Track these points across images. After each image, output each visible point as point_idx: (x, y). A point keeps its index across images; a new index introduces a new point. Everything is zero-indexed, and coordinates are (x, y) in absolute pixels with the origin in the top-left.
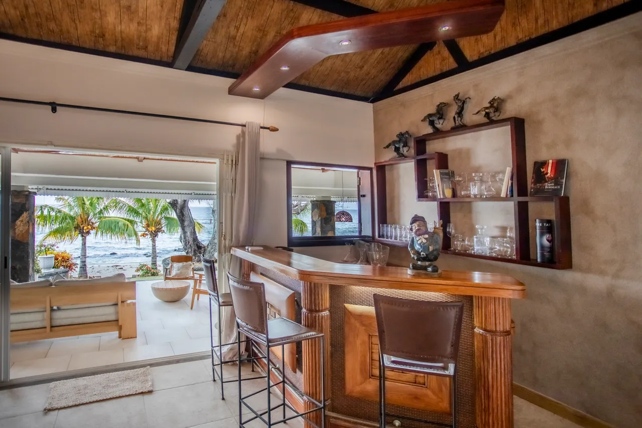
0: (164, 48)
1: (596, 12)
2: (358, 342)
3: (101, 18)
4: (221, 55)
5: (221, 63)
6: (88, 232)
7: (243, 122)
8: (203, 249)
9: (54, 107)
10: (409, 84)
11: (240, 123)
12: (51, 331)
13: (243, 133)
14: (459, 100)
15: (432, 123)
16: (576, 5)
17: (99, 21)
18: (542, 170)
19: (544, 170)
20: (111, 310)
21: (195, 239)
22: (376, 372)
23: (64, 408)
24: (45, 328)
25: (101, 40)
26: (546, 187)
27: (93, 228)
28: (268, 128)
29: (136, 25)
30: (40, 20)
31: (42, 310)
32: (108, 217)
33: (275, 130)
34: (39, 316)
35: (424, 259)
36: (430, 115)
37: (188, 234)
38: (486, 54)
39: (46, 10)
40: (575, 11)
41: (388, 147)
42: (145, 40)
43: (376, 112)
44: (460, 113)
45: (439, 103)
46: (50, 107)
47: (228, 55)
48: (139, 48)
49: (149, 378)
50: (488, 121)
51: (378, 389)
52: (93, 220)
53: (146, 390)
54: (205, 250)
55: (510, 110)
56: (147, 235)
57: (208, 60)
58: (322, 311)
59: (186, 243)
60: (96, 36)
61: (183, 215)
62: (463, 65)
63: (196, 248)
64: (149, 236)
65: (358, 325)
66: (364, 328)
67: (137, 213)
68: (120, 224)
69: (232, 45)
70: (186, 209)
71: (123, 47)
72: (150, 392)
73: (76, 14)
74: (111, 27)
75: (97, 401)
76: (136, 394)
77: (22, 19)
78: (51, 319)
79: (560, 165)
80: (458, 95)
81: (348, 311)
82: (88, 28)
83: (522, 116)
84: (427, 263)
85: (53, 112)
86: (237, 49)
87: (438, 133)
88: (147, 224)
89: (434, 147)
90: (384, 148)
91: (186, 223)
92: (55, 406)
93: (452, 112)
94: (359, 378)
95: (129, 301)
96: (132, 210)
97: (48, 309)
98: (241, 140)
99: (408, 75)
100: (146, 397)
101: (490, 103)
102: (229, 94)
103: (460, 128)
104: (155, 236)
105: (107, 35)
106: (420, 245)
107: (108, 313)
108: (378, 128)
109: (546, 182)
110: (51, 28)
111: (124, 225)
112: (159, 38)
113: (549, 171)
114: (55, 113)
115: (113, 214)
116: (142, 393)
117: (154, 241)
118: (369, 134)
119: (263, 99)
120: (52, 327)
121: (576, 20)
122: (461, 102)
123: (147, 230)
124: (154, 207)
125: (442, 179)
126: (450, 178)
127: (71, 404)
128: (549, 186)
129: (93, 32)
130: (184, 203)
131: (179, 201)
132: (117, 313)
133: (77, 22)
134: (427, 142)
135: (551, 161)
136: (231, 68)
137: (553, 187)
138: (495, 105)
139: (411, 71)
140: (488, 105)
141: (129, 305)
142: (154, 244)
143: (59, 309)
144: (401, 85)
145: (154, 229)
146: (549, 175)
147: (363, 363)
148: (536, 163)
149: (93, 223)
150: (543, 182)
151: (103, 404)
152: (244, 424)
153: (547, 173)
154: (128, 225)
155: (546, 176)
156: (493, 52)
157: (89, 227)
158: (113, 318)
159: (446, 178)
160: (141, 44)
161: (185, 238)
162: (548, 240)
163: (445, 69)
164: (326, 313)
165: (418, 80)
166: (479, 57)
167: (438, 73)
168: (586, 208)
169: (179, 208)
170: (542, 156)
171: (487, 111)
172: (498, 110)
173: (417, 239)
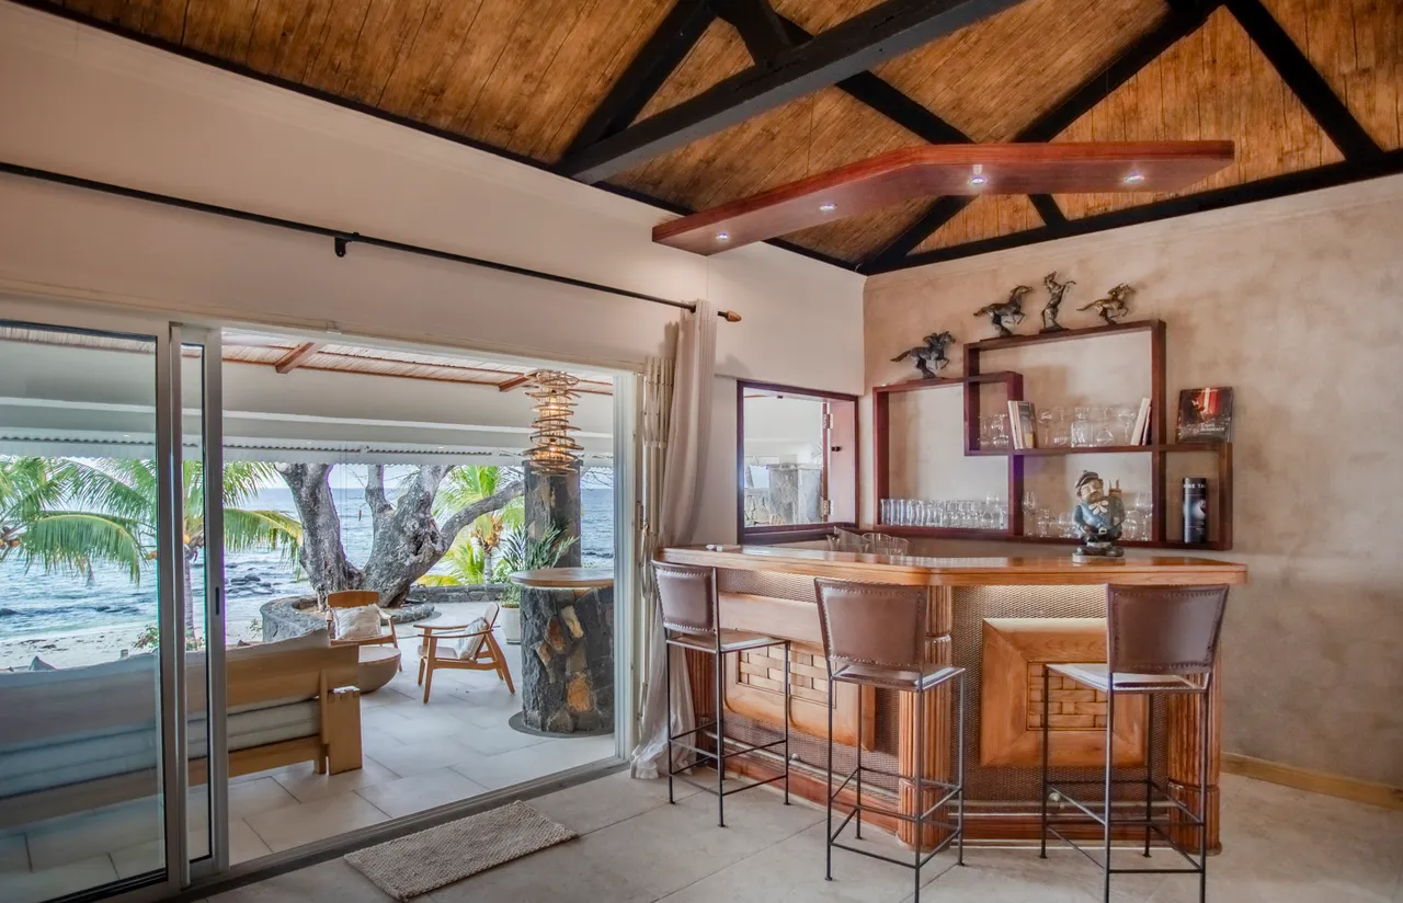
0: (549, 133)
1: (1280, 172)
2: (1010, 676)
8: (356, 579)
9: (342, 241)
10: (943, 245)
14: (1055, 284)
15: (997, 320)
16: (1252, 155)
17: (449, 61)
18: (1194, 403)
19: (1197, 403)
21: (340, 557)
22: (1036, 720)
25: (431, 99)
26: (1202, 429)
28: (726, 315)
29: (520, 78)
30: (322, 42)
33: (736, 319)
35: (1103, 538)
36: (997, 307)
37: (324, 546)
38: (1098, 211)
40: (1249, 165)
41: (901, 358)
42: (522, 111)
43: (868, 289)
44: (1054, 307)
45: (1015, 287)
46: (332, 240)
48: (498, 127)
50: (1106, 323)
51: (1042, 747)
54: (361, 581)
55: (1142, 307)
58: (943, 634)
59: (318, 566)
60: (424, 92)
61: (316, 501)
62: (1056, 227)
63: (342, 577)
65: (1010, 648)
66: (1019, 653)
68: (95, 529)
70: (324, 487)
74: (468, 75)
77: (284, 34)
79: (1224, 396)
80: (1053, 275)
81: (995, 630)
82: (417, 72)
83: (1163, 318)
84: (1105, 545)
85: (339, 255)
87: (1009, 339)
89: (995, 361)
90: (893, 360)
91: (321, 521)
94: (1009, 733)
96: (121, 494)
98: (681, 335)
99: (941, 229)
101: (1110, 292)
102: (653, 241)
103: (1057, 332)
105: (449, 92)
106: (1097, 516)
108: (872, 323)
109: (1202, 421)
110: (337, 62)
111: (108, 531)
112: (550, 112)
113: (1206, 405)
114: (342, 256)
118: (852, 332)
119: (706, 255)
121: (1250, 180)
122: (1057, 288)
125: (1019, 417)
126: (1028, 416)
128: (1205, 427)
129: (423, 81)
130: (323, 474)
131: (311, 467)
134: (981, 353)
135: (1208, 391)
137: (1214, 430)
138: (1121, 297)
139: (947, 223)
140: (1108, 296)
141: (345, 697)
144: (924, 246)
146: (1205, 410)
147: (1017, 709)
148: (1183, 393)
150: (1197, 421)
153: (1202, 409)
154: (117, 532)
155: (1201, 412)
156: (1111, 209)
159: (1024, 415)
160: (508, 118)
161: (316, 554)
162: (1202, 509)
163: (1020, 227)
164: (947, 638)
165: (961, 241)
166: (1086, 214)
167: (1004, 232)
168: (1257, 459)
169: (308, 481)
170: (1193, 382)
171: (1106, 306)
172: (1122, 305)
173: (1091, 507)
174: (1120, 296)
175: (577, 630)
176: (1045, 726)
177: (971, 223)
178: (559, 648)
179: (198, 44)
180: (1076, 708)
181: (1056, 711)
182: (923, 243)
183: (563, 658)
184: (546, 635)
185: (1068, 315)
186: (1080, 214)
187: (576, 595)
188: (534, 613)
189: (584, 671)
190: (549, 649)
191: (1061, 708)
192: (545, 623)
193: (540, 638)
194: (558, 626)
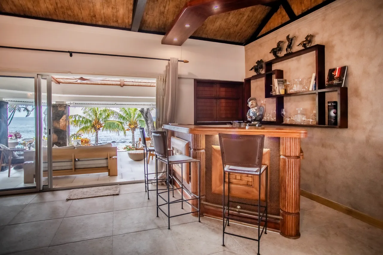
0: (127, 21)
3: (93, 7)
4: (157, 23)
5: (158, 27)
6: (99, 128)
7: (169, 58)
9: (71, 53)
10: (265, 32)
11: (167, 59)
12: (75, 171)
13: (169, 64)
14: (289, 39)
15: (275, 54)
17: (92, 8)
18: (333, 73)
19: (334, 73)
20: (105, 161)
23: (76, 199)
24: (72, 169)
25: (94, 18)
26: (334, 83)
27: (101, 127)
28: (183, 61)
29: (111, 9)
30: (63, 10)
31: (70, 161)
32: (109, 121)
33: (187, 62)
34: (69, 164)
35: (255, 120)
36: (273, 49)
37: (150, 127)
38: (306, 11)
39: (66, 4)
41: (251, 69)
42: (117, 17)
43: (246, 51)
44: (289, 46)
46: (69, 54)
47: (161, 22)
48: (114, 22)
49: (118, 189)
52: (102, 123)
53: (116, 194)
55: (317, 41)
56: (129, 130)
57: (151, 26)
58: (201, 150)
59: (149, 132)
60: (91, 17)
61: (147, 117)
64: (131, 130)
67: (124, 118)
68: (115, 124)
69: (162, 17)
70: (149, 114)
71: (105, 21)
72: (118, 195)
73: (81, 6)
74: (98, 11)
75: (91, 197)
76: (110, 195)
77: (55, 10)
78: (75, 165)
79: (342, 69)
80: (288, 36)
81: (214, 149)
82: (87, 12)
83: (323, 44)
84: (256, 123)
86: (165, 19)
87: (278, 59)
88: (129, 124)
89: (276, 67)
90: (250, 70)
91: (149, 122)
92: (72, 198)
95: (114, 157)
96: (121, 117)
97: (73, 160)
98: (168, 68)
99: (264, 28)
100: (115, 196)
101: (306, 38)
102: (162, 44)
103: (289, 55)
104: (134, 131)
105: (97, 16)
106: (252, 113)
107: (103, 163)
108: (247, 60)
109: (334, 80)
110: (69, 14)
111: (117, 124)
112: (123, 15)
113: (337, 74)
114: (71, 57)
115: (112, 119)
116: (114, 195)
117: (133, 133)
119: (180, 46)
120: (75, 169)
123: (130, 127)
124: (133, 115)
125: (278, 84)
126: (283, 84)
127: (79, 198)
128: (335, 82)
129: (90, 14)
130: (148, 111)
131: (145, 110)
132: (107, 163)
133: (82, 10)
134: (272, 65)
135: (338, 68)
136: (163, 30)
137: (338, 83)
139: (265, 26)
140: (305, 40)
141: (113, 159)
142: (133, 135)
143: (79, 160)
144: (260, 35)
145: (133, 126)
148: (330, 70)
149: (101, 124)
150: (333, 80)
151: (94, 198)
152: (159, 206)
153: (335, 75)
154: (119, 125)
155: (335, 77)
156: (309, 9)
157: (99, 126)
158: (105, 165)
159: (281, 83)
160: (115, 19)
161: (148, 130)
162: (334, 113)
163: (284, 22)
164: (203, 151)
165: (269, 30)
166: (302, 13)
168: (357, 93)
169: (145, 113)
171: (305, 43)
172: (310, 42)
173: (251, 110)
174: (309, 38)
176: (229, 183)
177: (271, 24)
179: (41, 16)
180: (241, 178)
181: (235, 178)
182: (260, 33)
185: (296, 48)
186: (300, 13)
191: (236, 177)
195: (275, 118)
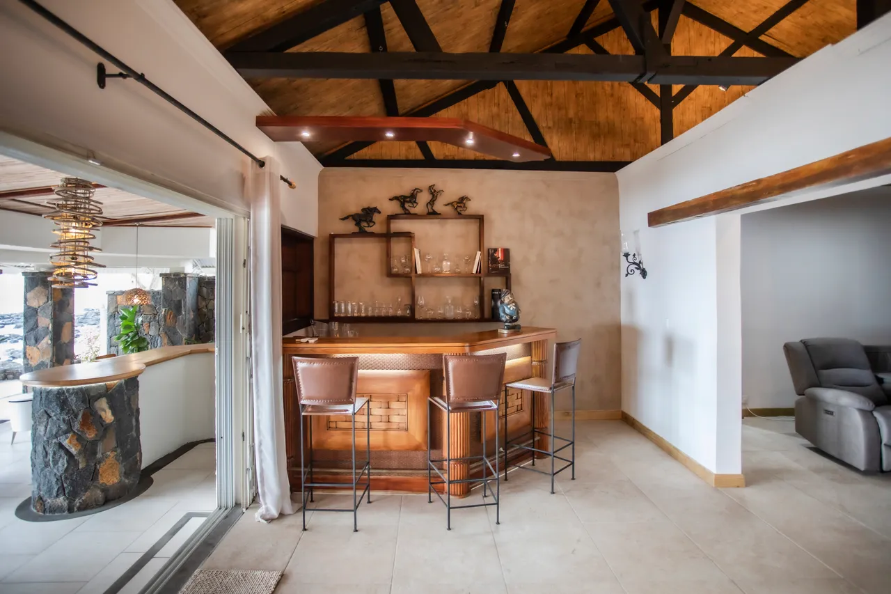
14: (434, 190)
15: (403, 204)
18: (495, 255)
36: (401, 196)
38: (451, 158)
41: (346, 218)
44: (432, 202)
55: (473, 207)
79: (506, 252)
80: (433, 186)
83: (482, 215)
93: (424, 198)
99: (366, 149)
103: (432, 214)
106: (512, 311)
109: (499, 263)
113: (500, 255)
122: (435, 193)
128: (501, 266)
134: (394, 220)
135: (500, 249)
137: (504, 267)
138: (464, 202)
139: (370, 146)
140: (458, 200)
144: (355, 156)
146: (500, 259)
148: (490, 249)
150: (497, 263)
155: (498, 259)
156: (457, 158)
163: (411, 157)
166: (444, 158)
167: (403, 158)
170: (493, 245)
171: (457, 204)
172: (464, 205)
173: (509, 307)
174: (463, 200)
175: (108, 416)
178: (90, 435)
182: (355, 154)
183: (94, 443)
184: (77, 426)
185: (439, 206)
186: (441, 157)
187: (107, 388)
188: (62, 410)
189: (114, 450)
190: (80, 439)
192: (76, 416)
193: (70, 429)
194: (91, 417)
195: (408, 312)
